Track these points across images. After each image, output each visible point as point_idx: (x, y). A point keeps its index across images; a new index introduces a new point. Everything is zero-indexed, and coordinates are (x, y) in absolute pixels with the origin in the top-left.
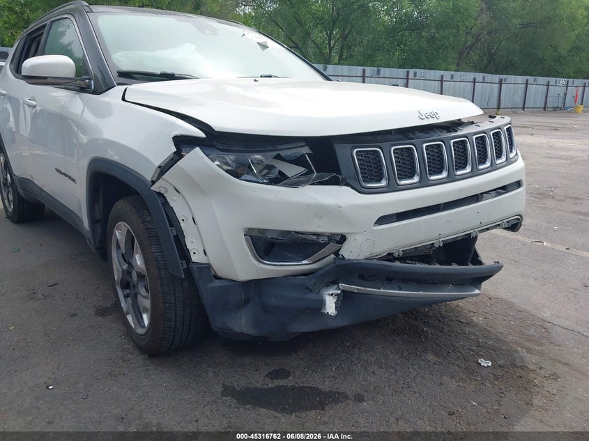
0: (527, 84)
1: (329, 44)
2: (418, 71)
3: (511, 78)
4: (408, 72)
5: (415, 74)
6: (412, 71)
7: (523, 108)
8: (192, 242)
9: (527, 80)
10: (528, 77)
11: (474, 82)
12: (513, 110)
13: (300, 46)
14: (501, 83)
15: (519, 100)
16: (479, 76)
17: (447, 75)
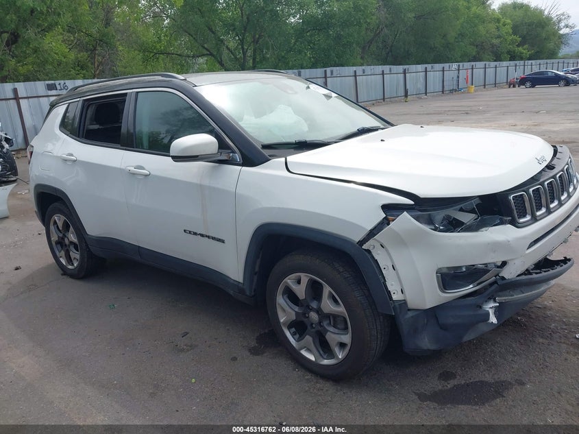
0: (426, 71)
1: (243, 48)
2: (335, 69)
3: (413, 68)
4: (325, 71)
5: (332, 72)
6: (328, 70)
7: (426, 93)
8: (392, 285)
9: (426, 68)
10: (426, 65)
11: (383, 74)
12: (418, 96)
13: (215, 53)
14: (405, 73)
15: (421, 86)
16: (386, 68)
17: (359, 69)
